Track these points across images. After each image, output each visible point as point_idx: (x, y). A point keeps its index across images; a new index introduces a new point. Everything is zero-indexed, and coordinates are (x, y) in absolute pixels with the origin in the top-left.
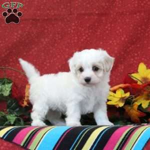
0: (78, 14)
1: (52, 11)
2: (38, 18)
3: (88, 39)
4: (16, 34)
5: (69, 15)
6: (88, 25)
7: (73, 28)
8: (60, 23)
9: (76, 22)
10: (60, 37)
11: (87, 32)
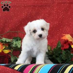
0: (58, 3)
1: (43, 1)
2: (36, 5)
3: (64, 16)
4: (24, 14)
5: (53, 3)
6: (63, 9)
7: (55, 10)
8: (48, 8)
9: (57, 7)
10: (48, 16)
11: (63, 12)
